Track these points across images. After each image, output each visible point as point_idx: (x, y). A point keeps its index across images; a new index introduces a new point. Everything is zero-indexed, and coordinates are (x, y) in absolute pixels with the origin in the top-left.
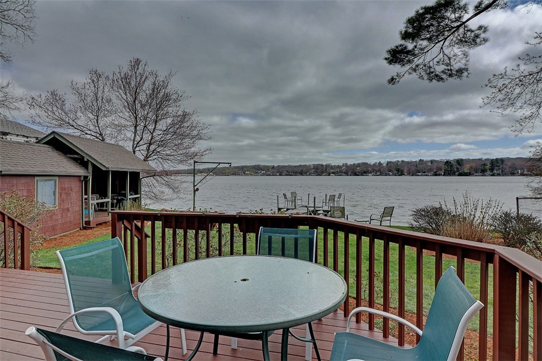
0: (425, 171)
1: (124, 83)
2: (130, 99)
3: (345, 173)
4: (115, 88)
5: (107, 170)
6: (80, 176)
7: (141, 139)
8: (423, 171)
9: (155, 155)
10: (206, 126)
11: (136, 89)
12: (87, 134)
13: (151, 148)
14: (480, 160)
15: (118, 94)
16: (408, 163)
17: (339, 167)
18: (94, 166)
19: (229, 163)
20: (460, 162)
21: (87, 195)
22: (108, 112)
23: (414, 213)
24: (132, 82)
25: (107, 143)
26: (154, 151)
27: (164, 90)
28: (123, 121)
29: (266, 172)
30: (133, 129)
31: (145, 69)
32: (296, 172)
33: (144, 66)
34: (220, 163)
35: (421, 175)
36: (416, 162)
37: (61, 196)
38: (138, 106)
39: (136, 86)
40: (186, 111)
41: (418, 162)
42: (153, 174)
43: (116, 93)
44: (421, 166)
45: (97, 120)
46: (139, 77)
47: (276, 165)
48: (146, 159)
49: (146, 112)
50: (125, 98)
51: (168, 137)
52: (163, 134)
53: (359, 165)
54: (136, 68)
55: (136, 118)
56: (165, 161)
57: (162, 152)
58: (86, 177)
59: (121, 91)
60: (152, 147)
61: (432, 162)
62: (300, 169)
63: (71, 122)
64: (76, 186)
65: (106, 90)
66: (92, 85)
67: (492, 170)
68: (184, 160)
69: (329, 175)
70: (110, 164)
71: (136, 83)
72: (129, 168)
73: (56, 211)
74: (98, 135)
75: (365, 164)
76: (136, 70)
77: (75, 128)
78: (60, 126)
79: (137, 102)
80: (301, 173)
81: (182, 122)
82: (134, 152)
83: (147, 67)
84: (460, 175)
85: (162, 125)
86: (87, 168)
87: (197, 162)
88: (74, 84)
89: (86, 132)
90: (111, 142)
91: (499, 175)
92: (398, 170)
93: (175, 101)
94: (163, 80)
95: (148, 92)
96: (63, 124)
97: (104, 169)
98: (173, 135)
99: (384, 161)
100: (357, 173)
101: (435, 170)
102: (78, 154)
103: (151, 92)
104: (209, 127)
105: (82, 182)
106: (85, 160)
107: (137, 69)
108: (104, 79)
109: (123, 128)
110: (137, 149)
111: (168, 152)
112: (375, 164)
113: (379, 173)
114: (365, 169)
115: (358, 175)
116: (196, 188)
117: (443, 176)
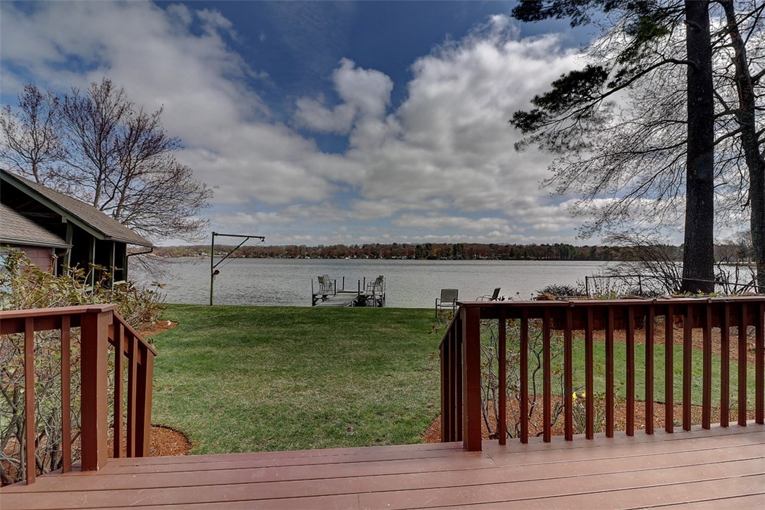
0: (399, 254)
3: (321, 255)
5: (107, 239)
6: (49, 248)
8: (397, 255)
14: (445, 244)
16: (383, 246)
17: (314, 249)
19: (261, 238)
20: (428, 246)
32: (266, 254)
34: (249, 237)
35: (396, 259)
36: (390, 245)
41: (392, 246)
42: (151, 250)
44: (395, 250)
53: (335, 247)
61: (404, 245)
67: (455, 254)
75: (342, 246)
80: (272, 255)
84: (430, 258)
87: (217, 235)
91: (460, 259)
92: (373, 253)
97: (101, 238)
99: (360, 244)
101: (408, 254)
105: (54, 259)
106: (64, 221)
112: (351, 247)
113: (355, 257)
114: (342, 252)
115: (334, 258)
116: (214, 270)
117: (415, 259)
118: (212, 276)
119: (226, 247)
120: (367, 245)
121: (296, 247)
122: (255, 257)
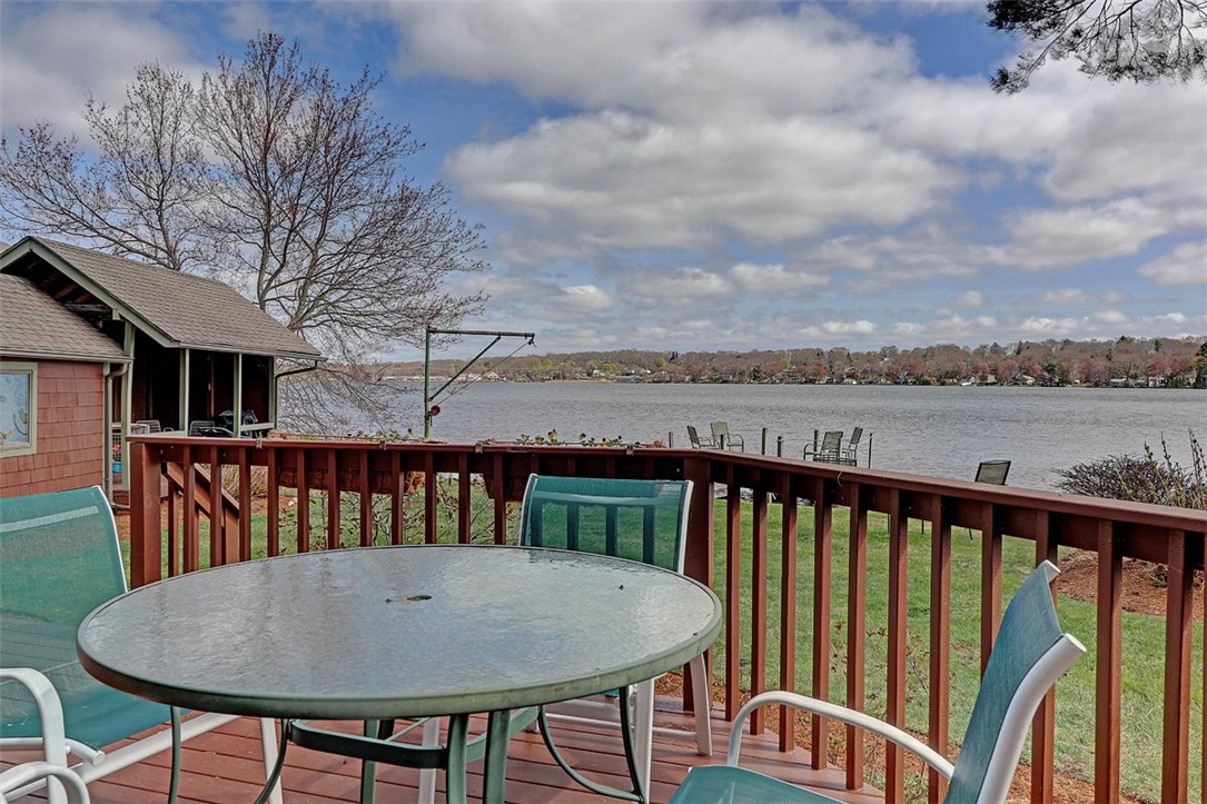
0: (1139, 372)
1: (235, 107)
2: (253, 153)
3: (888, 375)
4: (209, 120)
5: (175, 345)
6: (100, 364)
7: (282, 266)
8: (1132, 372)
9: (321, 313)
10: (466, 230)
11: (269, 124)
12: (130, 250)
13: (309, 292)
15: (218, 139)
16: (1083, 347)
17: (869, 357)
18: (140, 336)
21: (119, 420)
22: (190, 188)
23: (1065, 479)
24: (256, 103)
25: (187, 276)
26: (317, 299)
27: (345, 126)
28: (233, 214)
29: (652, 373)
30: (259, 237)
31: (293, 66)
32: (742, 374)
33: (288, 54)
34: (500, 334)
35: (1126, 386)
36: (1109, 343)
37: (45, 417)
38: (274, 169)
39: (268, 114)
40: (412, 186)
41: (1114, 345)
42: (313, 365)
43: (213, 136)
44: (1124, 358)
45: (159, 210)
46: (277, 88)
47: (682, 351)
48: (296, 324)
49: (294, 191)
50: (239, 152)
51: (359, 260)
52: (345, 253)
53: (930, 353)
54: (267, 63)
55: (268, 204)
56: (349, 330)
57: (341, 304)
58: (116, 367)
59: (224, 128)
60: (314, 290)
61: (1157, 344)
62: (753, 364)
63: (88, 217)
64: (89, 389)
65: (185, 126)
66: (145, 114)
68: (405, 329)
69: (840, 382)
70: (184, 330)
71: (268, 106)
72: (241, 343)
73: (30, 460)
74: (161, 254)
75: (950, 349)
76: (267, 69)
77: (100, 235)
78: (59, 228)
79: (270, 159)
80: (756, 376)
81: (398, 217)
82: (262, 303)
83: (297, 58)
85: (343, 226)
86: (120, 341)
87: (434, 332)
88: (95, 111)
89: (131, 244)
90: (195, 273)
92: (1050, 369)
93: (379, 157)
94: (344, 96)
95: (301, 133)
96: (68, 224)
97: (166, 344)
98: (373, 255)
99: (1008, 342)
100: (926, 378)
101: (1169, 372)
102: (95, 300)
103: (309, 130)
104: (474, 233)
105: (107, 382)
106: (116, 317)
107: (272, 64)
108: (178, 93)
109: (232, 236)
110: (271, 294)
111: (358, 304)
112: (980, 352)
113: (991, 379)
114: (949, 367)
115: (927, 383)
116: (430, 405)
117: (1195, 386)
118: (427, 418)
119: (647, 355)
120: (1029, 346)
121: (819, 354)
122: (715, 381)
